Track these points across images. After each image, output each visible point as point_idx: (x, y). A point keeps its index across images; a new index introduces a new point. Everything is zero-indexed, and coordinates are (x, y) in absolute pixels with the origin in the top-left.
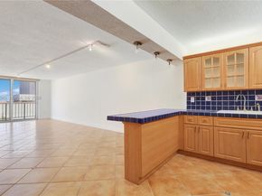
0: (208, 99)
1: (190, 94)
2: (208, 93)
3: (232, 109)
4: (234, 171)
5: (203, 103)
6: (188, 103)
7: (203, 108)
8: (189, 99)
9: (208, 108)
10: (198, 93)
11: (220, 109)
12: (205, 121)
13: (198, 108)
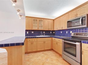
0: (33, 32)
1: (26, 31)
2: (33, 31)
3: (39, 35)
4: (43, 53)
5: (31, 34)
6: (26, 34)
7: (31, 36)
8: (26, 32)
9: (33, 36)
10: (29, 30)
11: (36, 35)
12: (35, 40)
13: (29, 36)
